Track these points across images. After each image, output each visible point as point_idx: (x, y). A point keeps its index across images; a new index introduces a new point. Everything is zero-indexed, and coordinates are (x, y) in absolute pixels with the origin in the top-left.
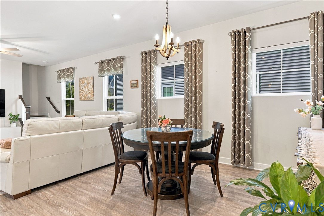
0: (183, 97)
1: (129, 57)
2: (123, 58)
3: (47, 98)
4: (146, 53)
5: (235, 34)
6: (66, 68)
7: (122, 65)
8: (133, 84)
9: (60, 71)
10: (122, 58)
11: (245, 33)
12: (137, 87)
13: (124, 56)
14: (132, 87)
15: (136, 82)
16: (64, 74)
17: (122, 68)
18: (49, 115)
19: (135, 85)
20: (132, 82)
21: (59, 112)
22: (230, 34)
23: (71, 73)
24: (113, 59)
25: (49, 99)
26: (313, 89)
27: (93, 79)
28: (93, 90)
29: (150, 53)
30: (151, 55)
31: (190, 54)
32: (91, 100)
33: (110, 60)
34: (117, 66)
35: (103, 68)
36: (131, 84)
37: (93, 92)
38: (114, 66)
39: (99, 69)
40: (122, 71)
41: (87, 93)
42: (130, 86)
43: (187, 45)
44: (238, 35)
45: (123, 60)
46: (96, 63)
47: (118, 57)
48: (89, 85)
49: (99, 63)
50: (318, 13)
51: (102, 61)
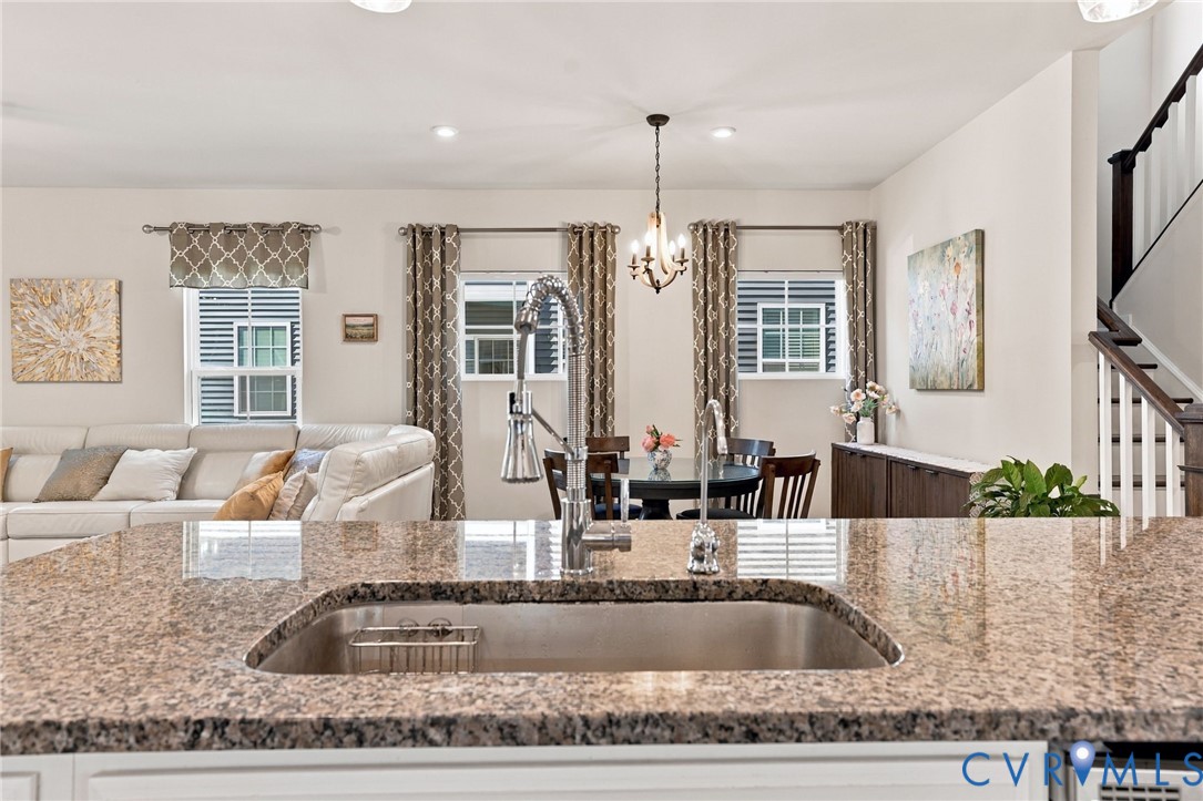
1: (334, 231)
2: (311, 231)
4: (427, 233)
5: (705, 231)
7: (305, 257)
8: (353, 327)
10: (305, 231)
11: (727, 231)
12: (372, 337)
13: (317, 226)
14: (348, 338)
15: (370, 320)
17: (306, 265)
19: (365, 331)
20: (350, 321)
22: (692, 228)
24: (263, 227)
26: (852, 368)
27: (119, 293)
28: (120, 338)
29: (443, 234)
30: (449, 240)
31: (586, 259)
32: (100, 382)
33: (242, 229)
34: (275, 255)
35: (193, 255)
36: (347, 326)
37: (120, 346)
38: (263, 255)
39: (173, 254)
40: (307, 277)
41: (74, 351)
42: (339, 333)
43: (576, 231)
44: (714, 232)
45: (309, 238)
46: (156, 229)
47: (288, 225)
48: (93, 316)
49: (170, 230)
50: (857, 224)
51: (189, 226)
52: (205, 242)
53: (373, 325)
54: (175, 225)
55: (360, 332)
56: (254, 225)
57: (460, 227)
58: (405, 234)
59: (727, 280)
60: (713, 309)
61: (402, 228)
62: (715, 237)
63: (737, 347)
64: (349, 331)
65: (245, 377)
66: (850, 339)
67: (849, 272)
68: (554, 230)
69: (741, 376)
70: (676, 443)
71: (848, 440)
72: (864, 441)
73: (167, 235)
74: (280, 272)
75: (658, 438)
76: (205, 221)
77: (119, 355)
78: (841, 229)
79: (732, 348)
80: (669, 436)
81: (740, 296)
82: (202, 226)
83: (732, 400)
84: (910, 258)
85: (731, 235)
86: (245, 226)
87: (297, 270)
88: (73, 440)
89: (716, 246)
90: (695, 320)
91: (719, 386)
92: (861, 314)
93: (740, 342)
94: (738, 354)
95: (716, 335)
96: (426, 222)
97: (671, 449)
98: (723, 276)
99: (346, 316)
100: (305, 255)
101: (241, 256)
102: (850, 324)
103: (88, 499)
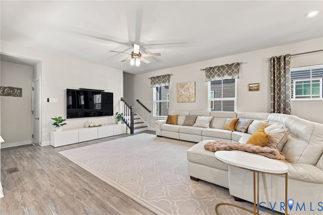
3: (137, 100)
4: (278, 58)
6: (161, 76)
8: (252, 87)
9: (154, 78)
10: (238, 64)
12: (257, 90)
13: (241, 63)
14: (250, 90)
16: (159, 80)
17: (239, 73)
18: (137, 114)
19: (256, 88)
21: (150, 112)
23: (168, 79)
24: (227, 65)
25: (138, 101)
27: (195, 84)
28: (195, 93)
29: (284, 57)
30: (287, 59)
32: (191, 102)
33: (222, 66)
34: (230, 71)
35: (211, 74)
36: (250, 87)
37: (195, 95)
38: (227, 72)
39: (206, 74)
40: (239, 75)
41: (187, 96)
42: (247, 89)
45: (239, 66)
46: (203, 70)
47: (234, 63)
48: (190, 89)
49: (205, 69)
51: (210, 68)
52: (213, 71)
53: (258, 86)
54: (207, 68)
55: (254, 88)
56: (225, 65)
58: (270, 60)
61: (269, 58)
64: (250, 88)
65: (212, 101)
73: (205, 71)
74: (232, 75)
76: (213, 66)
77: (195, 97)
82: (212, 67)
86: (223, 65)
87: (236, 74)
88: (187, 114)
96: (278, 55)
99: (250, 84)
100: (238, 70)
101: (222, 72)
103: (192, 126)
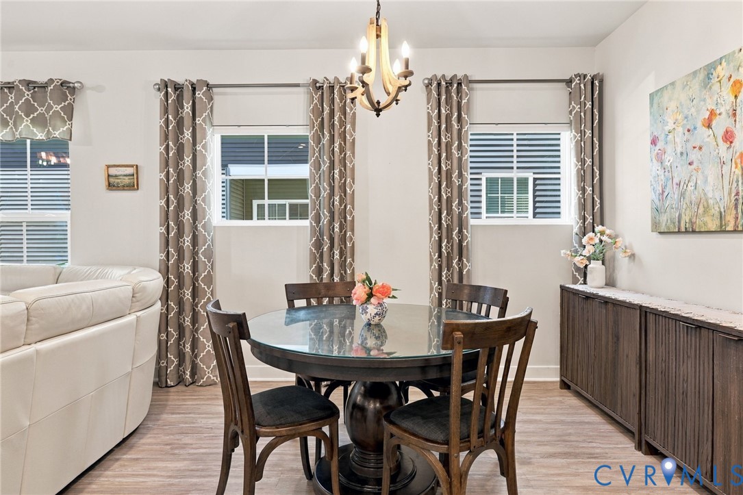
0: (306, 223)
1: (99, 89)
2: (74, 88)
4: (178, 88)
5: (439, 84)
7: (69, 112)
8: (116, 176)
10: (67, 89)
11: (459, 84)
12: (133, 186)
14: (111, 186)
15: (130, 171)
17: (71, 119)
19: (127, 181)
20: (113, 171)
22: (426, 82)
24: (28, 84)
26: (580, 214)
29: (194, 89)
30: (199, 94)
31: (327, 110)
33: (11, 86)
34: (40, 110)
36: (109, 176)
38: (29, 109)
40: (71, 130)
42: (103, 183)
43: (316, 86)
44: (447, 87)
45: (72, 93)
47: (53, 82)
50: (585, 76)
53: (133, 175)
55: (122, 181)
56: (20, 82)
57: (211, 83)
58: (159, 89)
59: (460, 131)
60: (447, 158)
61: (155, 85)
62: (448, 92)
63: (469, 193)
64: (112, 180)
66: (578, 186)
67: (577, 123)
68: (297, 85)
69: (472, 222)
70: (393, 293)
71: (575, 281)
72: (594, 285)
74: (45, 126)
75: (371, 289)
78: (569, 82)
79: (464, 194)
80: (383, 286)
81: (471, 146)
83: (465, 244)
84: (651, 95)
85: (464, 87)
86: (13, 83)
87: (59, 123)
89: (449, 98)
90: (430, 168)
91: (452, 230)
92: (589, 161)
93: (471, 190)
94: (470, 199)
95: (450, 184)
96: (180, 79)
97: (387, 301)
98: (455, 126)
99: (108, 167)
100: (69, 109)
101: (9, 110)
102: (578, 171)
